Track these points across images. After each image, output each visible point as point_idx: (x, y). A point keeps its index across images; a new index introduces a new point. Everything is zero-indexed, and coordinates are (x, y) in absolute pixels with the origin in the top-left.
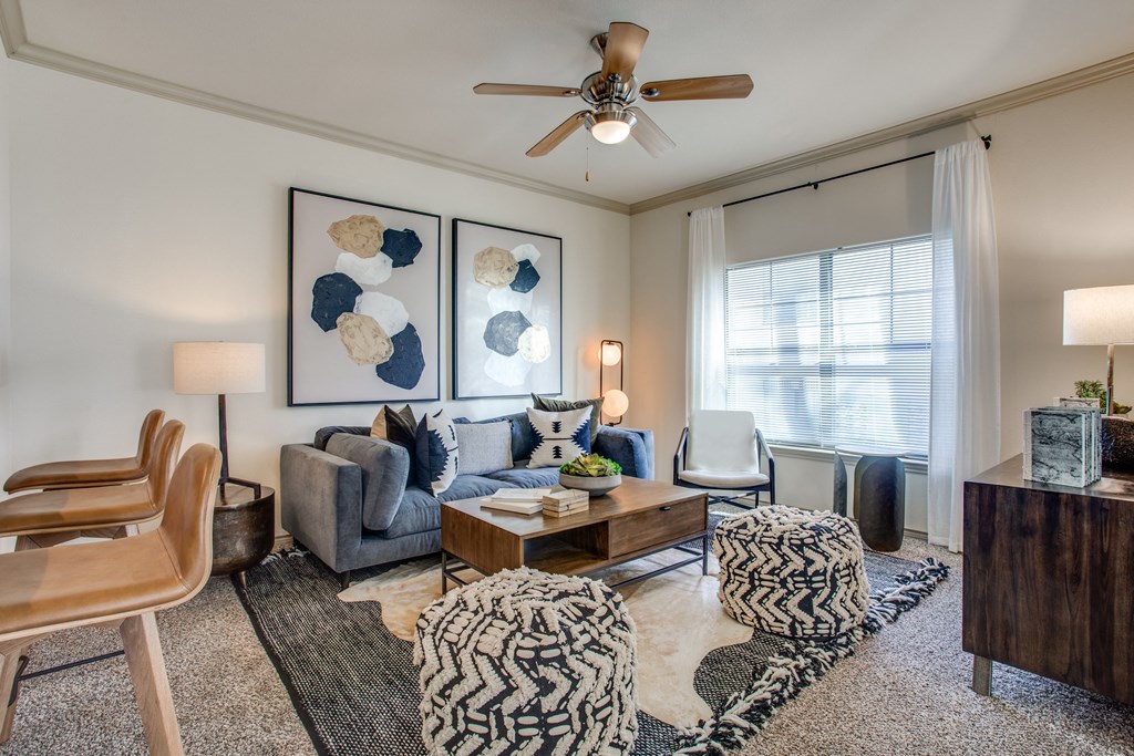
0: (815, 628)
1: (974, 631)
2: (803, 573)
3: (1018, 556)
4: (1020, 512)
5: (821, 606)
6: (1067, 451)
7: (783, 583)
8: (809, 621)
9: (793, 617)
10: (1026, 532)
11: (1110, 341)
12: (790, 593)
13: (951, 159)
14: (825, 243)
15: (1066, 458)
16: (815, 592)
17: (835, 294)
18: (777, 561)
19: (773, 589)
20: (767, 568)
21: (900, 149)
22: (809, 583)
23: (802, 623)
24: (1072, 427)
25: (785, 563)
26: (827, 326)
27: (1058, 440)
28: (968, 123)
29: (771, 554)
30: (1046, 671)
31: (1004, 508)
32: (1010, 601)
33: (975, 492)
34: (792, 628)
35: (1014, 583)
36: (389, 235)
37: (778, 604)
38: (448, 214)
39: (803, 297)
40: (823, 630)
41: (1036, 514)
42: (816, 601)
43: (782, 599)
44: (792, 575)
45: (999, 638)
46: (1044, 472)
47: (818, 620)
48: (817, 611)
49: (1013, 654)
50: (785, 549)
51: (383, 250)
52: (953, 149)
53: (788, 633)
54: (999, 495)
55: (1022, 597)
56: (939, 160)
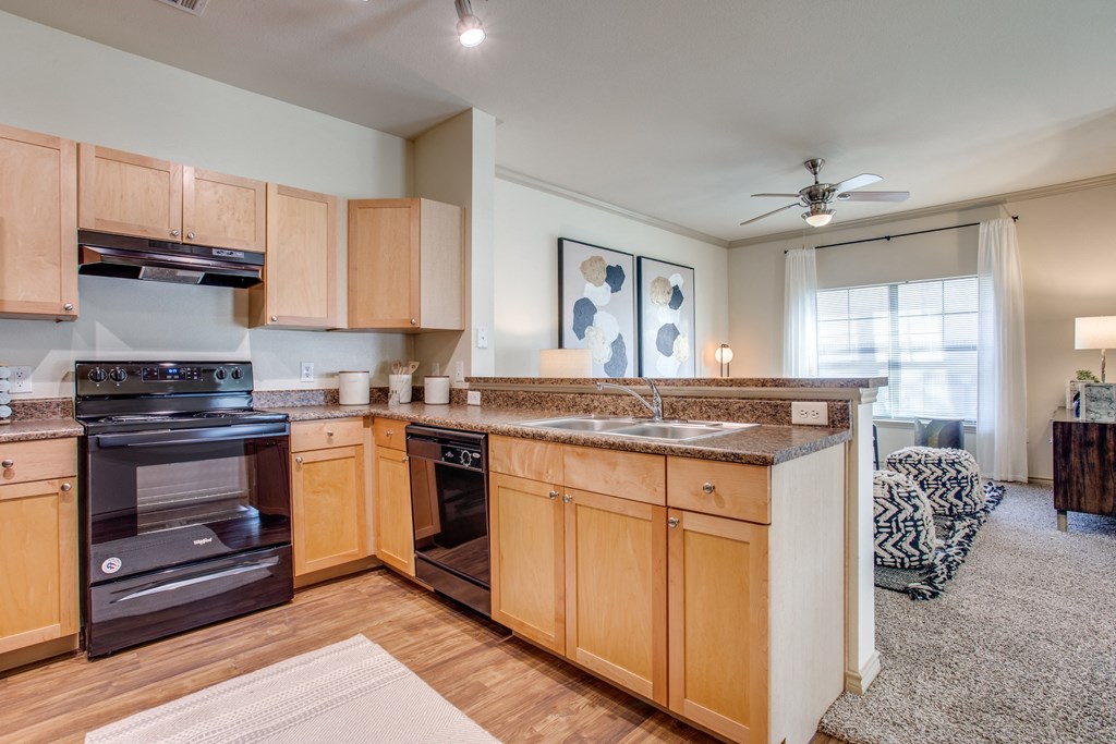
0: (964, 509)
1: (1060, 498)
2: (956, 478)
3: (1084, 457)
4: (1085, 435)
5: (967, 496)
6: (1105, 404)
7: (944, 485)
8: (961, 504)
9: (951, 503)
10: (1088, 444)
11: (1104, 347)
12: (948, 490)
13: (991, 229)
14: (893, 278)
15: (1105, 408)
16: (963, 488)
17: (901, 313)
18: (940, 473)
19: (937, 489)
20: (933, 477)
21: (952, 219)
22: (959, 483)
23: (957, 506)
24: (1108, 392)
25: (944, 473)
26: (895, 333)
27: (1100, 399)
28: (1000, 206)
29: (934, 468)
30: (1101, 513)
31: (1077, 433)
32: (1081, 480)
33: (1060, 426)
34: (950, 509)
35: (1083, 471)
36: (609, 269)
37: (941, 497)
38: (637, 253)
39: (876, 315)
40: (968, 509)
41: (1094, 435)
42: (964, 493)
43: (944, 493)
44: (949, 480)
45: (1075, 499)
46: (1093, 415)
47: (965, 504)
48: (965, 499)
49: (1083, 507)
50: (944, 465)
51: (607, 280)
52: (993, 223)
53: (947, 513)
54: (1074, 427)
55: (1087, 477)
56: (982, 228)
